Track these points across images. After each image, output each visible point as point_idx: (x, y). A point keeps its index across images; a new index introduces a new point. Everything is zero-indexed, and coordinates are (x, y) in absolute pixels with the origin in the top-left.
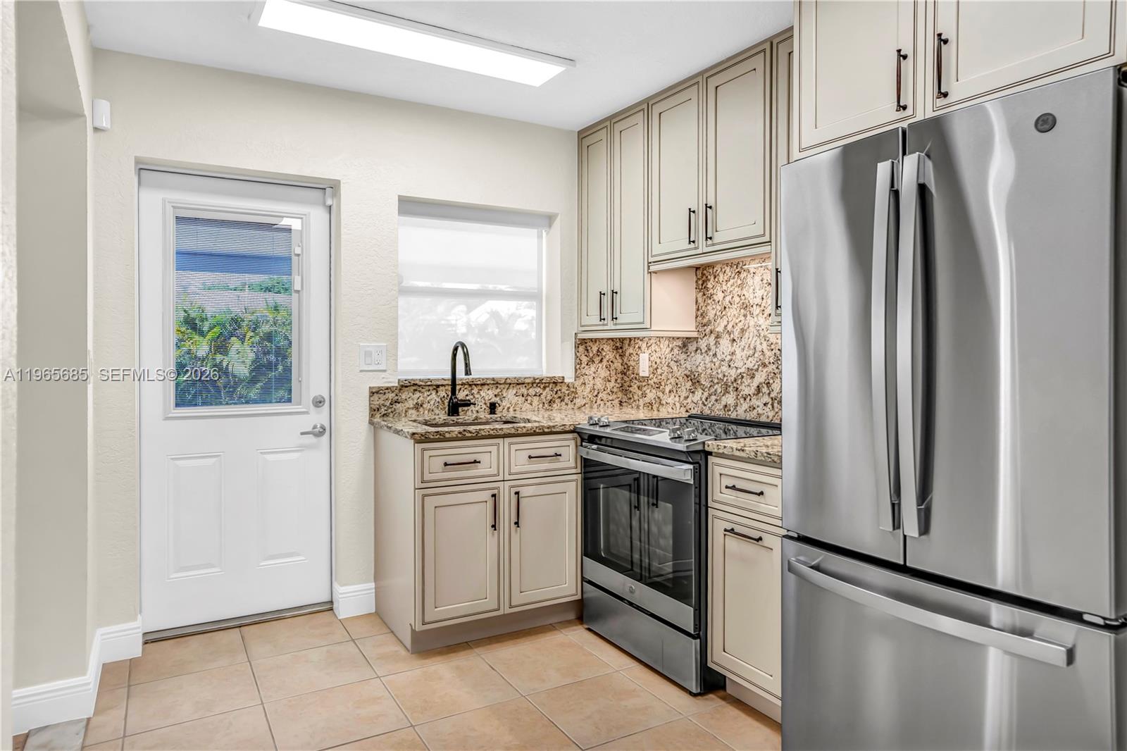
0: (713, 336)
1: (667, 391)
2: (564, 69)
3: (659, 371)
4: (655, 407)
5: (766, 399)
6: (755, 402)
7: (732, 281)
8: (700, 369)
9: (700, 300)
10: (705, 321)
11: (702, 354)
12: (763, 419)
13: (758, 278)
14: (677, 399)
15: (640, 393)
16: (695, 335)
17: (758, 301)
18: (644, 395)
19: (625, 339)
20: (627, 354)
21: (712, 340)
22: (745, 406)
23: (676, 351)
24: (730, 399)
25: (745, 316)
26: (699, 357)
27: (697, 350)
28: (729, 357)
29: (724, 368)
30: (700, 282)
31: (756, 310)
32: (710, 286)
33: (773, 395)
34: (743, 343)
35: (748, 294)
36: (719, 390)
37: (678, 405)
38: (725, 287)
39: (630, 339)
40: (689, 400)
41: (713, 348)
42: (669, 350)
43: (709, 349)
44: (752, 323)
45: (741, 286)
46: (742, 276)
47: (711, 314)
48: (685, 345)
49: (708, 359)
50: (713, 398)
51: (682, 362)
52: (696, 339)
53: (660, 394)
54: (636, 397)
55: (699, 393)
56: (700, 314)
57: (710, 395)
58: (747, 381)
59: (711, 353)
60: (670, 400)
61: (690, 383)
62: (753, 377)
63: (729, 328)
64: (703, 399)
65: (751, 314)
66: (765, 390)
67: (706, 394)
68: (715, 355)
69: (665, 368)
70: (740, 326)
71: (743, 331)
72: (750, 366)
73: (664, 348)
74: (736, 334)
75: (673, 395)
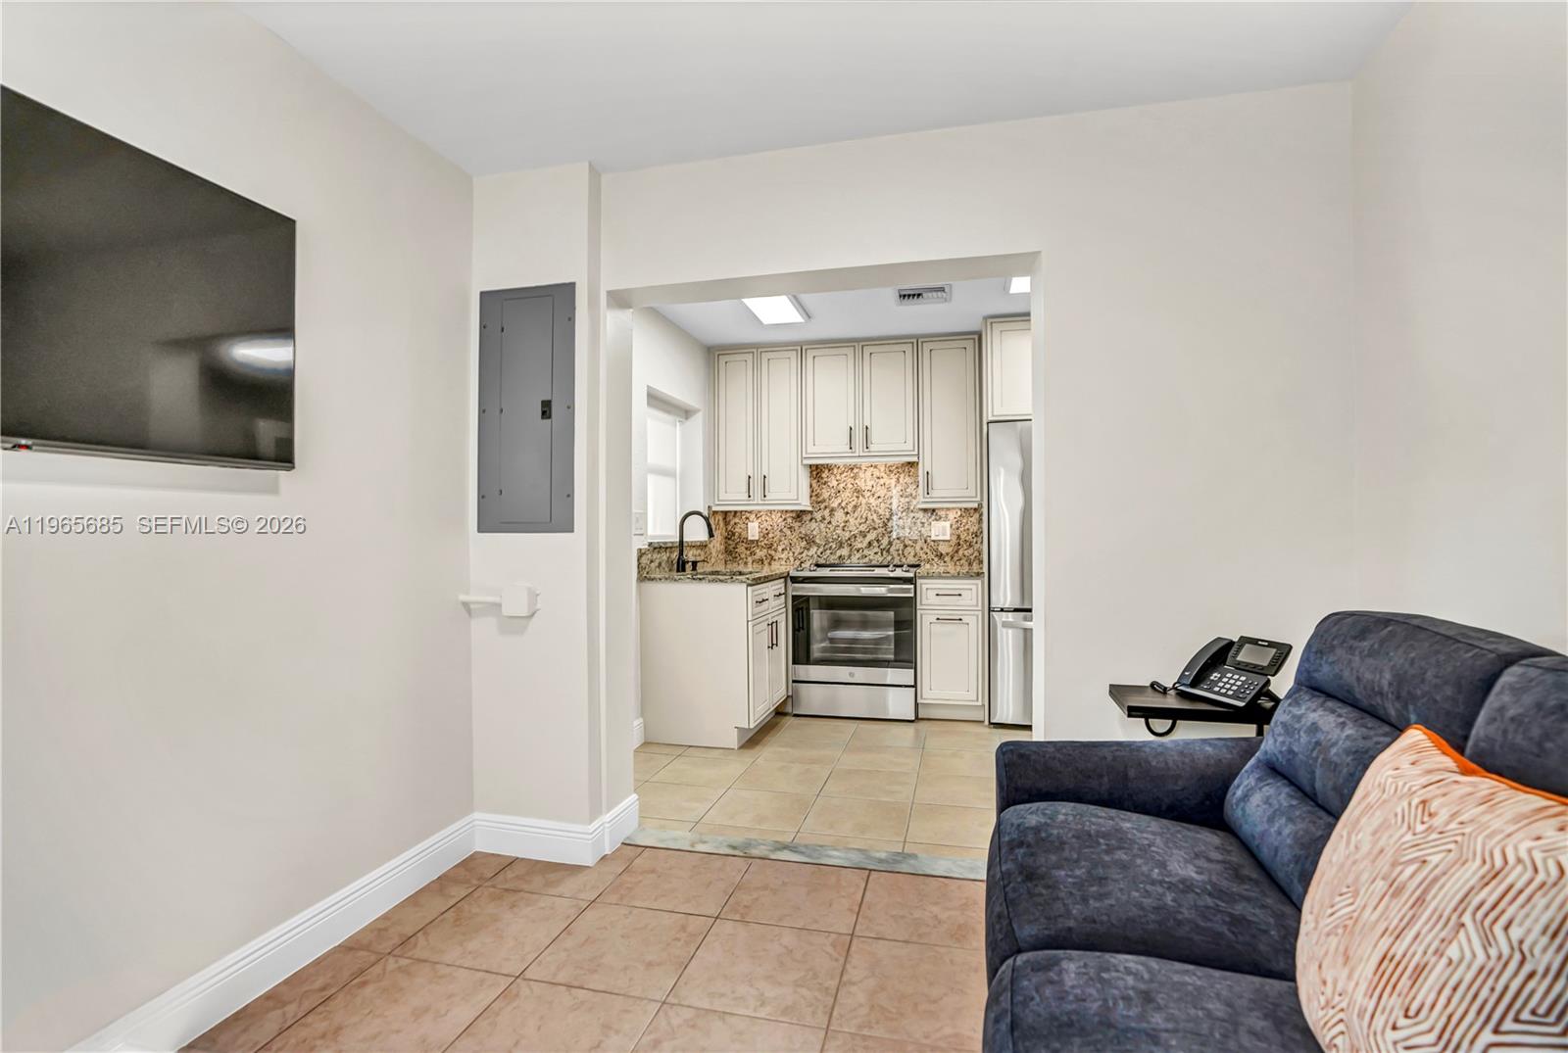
0: (828, 510)
1: (780, 549)
2: (802, 321)
3: (771, 535)
4: (766, 562)
5: (876, 550)
6: (866, 552)
7: (845, 474)
8: (814, 533)
9: (814, 485)
10: (819, 500)
11: (816, 522)
12: (874, 563)
13: (869, 473)
14: (791, 554)
15: (748, 552)
16: (810, 509)
17: (870, 488)
18: (753, 554)
19: (730, 512)
20: (732, 523)
21: (827, 513)
22: (858, 555)
23: (789, 520)
24: (845, 552)
25: (858, 497)
26: (814, 525)
27: (811, 520)
28: (843, 524)
29: (839, 531)
30: (815, 473)
31: (867, 494)
32: (824, 475)
33: (881, 547)
34: (856, 515)
35: (861, 483)
36: (834, 546)
37: (792, 559)
38: (838, 477)
39: (736, 512)
40: (804, 555)
41: (828, 519)
42: (781, 519)
43: (824, 519)
44: (864, 501)
45: (854, 478)
46: (855, 471)
47: (826, 495)
48: (798, 516)
49: (822, 526)
50: (828, 552)
51: (796, 528)
52: (811, 512)
53: (773, 553)
54: (743, 556)
55: (813, 550)
56: (814, 495)
57: (825, 550)
58: (859, 539)
59: (826, 522)
60: (782, 556)
61: (805, 542)
62: (865, 536)
63: (843, 505)
64: (819, 553)
65: (863, 496)
66: (875, 544)
67: (821, 550)
68: (830, 523)
69: (779, 533)
70: (854, 503)
71: (855, 507)
72: (863, 529)
73: (777, 519)
74: (850, 509)
75: (786, 552)
